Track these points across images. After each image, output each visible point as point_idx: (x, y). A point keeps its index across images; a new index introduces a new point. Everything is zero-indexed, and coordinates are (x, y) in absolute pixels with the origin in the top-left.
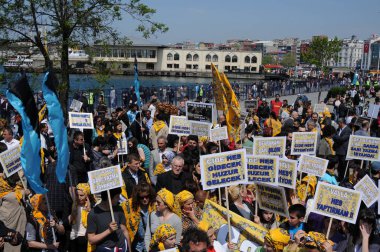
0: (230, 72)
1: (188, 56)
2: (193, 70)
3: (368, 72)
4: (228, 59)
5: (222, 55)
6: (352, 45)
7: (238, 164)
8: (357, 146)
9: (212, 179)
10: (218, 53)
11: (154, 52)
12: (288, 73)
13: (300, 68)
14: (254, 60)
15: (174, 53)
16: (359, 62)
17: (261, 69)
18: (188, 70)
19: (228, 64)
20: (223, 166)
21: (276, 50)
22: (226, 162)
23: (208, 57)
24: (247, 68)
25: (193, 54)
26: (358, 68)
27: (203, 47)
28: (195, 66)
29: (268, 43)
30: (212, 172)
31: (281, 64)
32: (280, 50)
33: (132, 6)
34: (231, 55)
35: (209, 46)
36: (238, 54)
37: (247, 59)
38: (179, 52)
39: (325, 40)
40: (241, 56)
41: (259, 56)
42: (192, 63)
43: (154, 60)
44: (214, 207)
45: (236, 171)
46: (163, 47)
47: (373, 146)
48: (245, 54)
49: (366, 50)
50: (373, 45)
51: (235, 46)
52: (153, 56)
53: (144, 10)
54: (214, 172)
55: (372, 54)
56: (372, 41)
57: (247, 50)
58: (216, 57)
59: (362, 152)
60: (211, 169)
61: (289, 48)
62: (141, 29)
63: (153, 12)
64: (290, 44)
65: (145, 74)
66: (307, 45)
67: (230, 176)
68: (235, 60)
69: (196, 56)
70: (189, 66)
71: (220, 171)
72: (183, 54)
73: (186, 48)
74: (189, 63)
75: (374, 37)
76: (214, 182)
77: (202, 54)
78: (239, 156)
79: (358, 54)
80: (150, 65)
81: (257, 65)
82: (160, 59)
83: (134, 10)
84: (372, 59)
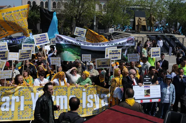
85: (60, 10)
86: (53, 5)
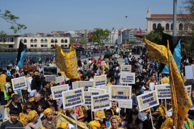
0: (54, 48)
1: (32, 40)
2: (34, 48)
3: (121, 45)
4: (52, 41)
5: (49, 39)
6: (113, 32)
7: (80, 95)
8: (124, 77)
9: (68, 103)
10: (47, 38)
11: (13, 39)
12: (83, 47)
13: (89, 44)
14: (66, 41)
15: (23, 39)
16: (117, 41)
17: (70, 45)
18: (32, 48)
19: (52, 44)
20: (73, 96)
21: (76, 36)
22: (74, 94)
23: (42, 40)
24: (62, 46)
25: (34, 39)
26: (116, 43)
27: (39, 35)
28: (36, 46)
29: (72, 33)
30: (67, 100)
31: (80, 43)
32: (78, 36)
33: (6, 15)
34: (54, 39)
35: (42, 35)
36: (57, 38)
37: (62, 41)
38: (26, 38)
39: (102, 30)
40: (59, 39)
41: (68, 39)
42: (34, 44)
43: (13, 43)
44: (63, 116)
45: (79, 98)
46: (18, 36)
47: (131, 77)
48: (61, 38)
49: (119, 35)
50: (122, 32)
51: (56, 34)
52: (12, 41)
53: (12, 17)
54: (69, 99)
55: (123, 37)
56: (122, 31)
57: (62, 36)
58: (46, 40)
59: (126, 80)
60: (67, 98)
61: (83, 34)
62: (12, 28)
63: (17, 18)
64: (83, 33)
65: (8, 51)
66: (92, 33)
67: (76, 101)
68: (56, 42)
69: (36, 40)
70: (32, 46)
71: (71, 99)
72: (28, 39)
73: (30, 36)
74: (32, 44)
75: (122, 29)
76: (69, 105)
77: (39, 39)
78: (81, 91)
79: (116, 37)
80: (11, 46)
81: (68, 44)
82: (16, 43)
83: (7, 17)
84: (123, 39)
85: (186, 32)
86: (180, 26)
